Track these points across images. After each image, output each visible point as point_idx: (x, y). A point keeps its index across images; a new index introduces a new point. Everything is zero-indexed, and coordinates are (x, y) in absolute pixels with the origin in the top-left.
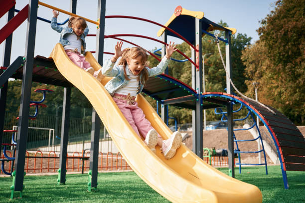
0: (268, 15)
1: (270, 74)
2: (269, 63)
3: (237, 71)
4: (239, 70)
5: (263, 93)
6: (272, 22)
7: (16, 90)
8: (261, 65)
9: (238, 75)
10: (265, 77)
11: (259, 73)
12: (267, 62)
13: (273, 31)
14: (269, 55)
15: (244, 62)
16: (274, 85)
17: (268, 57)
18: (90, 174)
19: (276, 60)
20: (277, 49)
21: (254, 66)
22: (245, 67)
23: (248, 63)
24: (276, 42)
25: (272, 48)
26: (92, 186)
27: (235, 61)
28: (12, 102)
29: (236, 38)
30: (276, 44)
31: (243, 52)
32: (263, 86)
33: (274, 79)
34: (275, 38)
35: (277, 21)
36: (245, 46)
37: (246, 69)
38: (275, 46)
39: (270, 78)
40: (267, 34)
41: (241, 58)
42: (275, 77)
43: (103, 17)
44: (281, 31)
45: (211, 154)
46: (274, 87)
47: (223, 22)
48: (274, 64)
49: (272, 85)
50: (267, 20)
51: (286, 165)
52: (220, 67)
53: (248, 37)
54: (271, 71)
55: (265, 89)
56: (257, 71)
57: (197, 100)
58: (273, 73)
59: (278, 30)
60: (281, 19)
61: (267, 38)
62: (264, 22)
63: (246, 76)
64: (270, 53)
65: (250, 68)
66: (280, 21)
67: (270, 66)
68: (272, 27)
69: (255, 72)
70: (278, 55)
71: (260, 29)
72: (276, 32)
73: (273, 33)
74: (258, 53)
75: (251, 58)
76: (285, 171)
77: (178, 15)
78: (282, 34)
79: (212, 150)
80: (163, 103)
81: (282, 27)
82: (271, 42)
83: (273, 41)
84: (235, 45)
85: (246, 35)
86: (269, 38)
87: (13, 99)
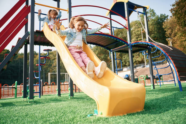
0: (176, 1)
1: (180, 34)
2: (179, 28)
3: (162, 34)
4: (163, 34)
5: (177, 44)
6: (178, 4)
7: (51, 56)
8: (175, 29)
9: (162, 36)
10: (177, 35)
11: (174, 34)
12: (178, 27)
13: (179, 9)
14: (179, 23)
15: (165, 28)
16: (183, 40)
17: (178, 24)
18: (69, 90)
19: (183, 25)
20: (183, 19)
21: (171, 30)
22: (166, 31)
23: (167, 29)
24: (182, 15)
25: (180, 19)
26: (71, 96)
27: (160, 29)
28: (49, 62)
29: (159, 17)
30: (182, 17)
31: (163, 24)
32: (177, 41)
33: (183, 36)
34: (181, 13)
35: (181, 3)
36: (165, 21)
37: (167, 32)
38: (181, 18)
39: (180, 36)
40: (176, 12)
41: (163, 27)
42: (183, 35)
43: (70, 7)
44: (184, 9)
45: (145, 78)
46: (183, 41)
47: (152, 9)
48: (182, 28)
49: (182, 39)
50: (175, 4)
51: (180, 77)
52: (152, 33)
53: (166, 15)
54: (181, 32)
55: (178, 42)
56: (172, 33)
57: (129, 47)
58: (182, 33)
59: (182, 9)
60: (184, 2)
61: (176, 14)
62: (173, 5)
63: (167, 36)
64: (178, 22)
65: (168, 32)
66: (183, 3)
67: (179, 29)
68: (179, 7)
69: (172, 34)
70: (184, 22)
71: (172, 9)
72: (181, 9)
73: (179, 11)
74: (172, 23)
75: (169, 26)
76: (180, 81)
77: (115, 3)
78: (185, 10)
79: (146, 76)
80: (112, 51)
81: (185, 6)
82: (179, 16)
83: (180, 15)
84: (159, 21)
85: (165, 15)
86: (177, 13)
87: (49, 61)
